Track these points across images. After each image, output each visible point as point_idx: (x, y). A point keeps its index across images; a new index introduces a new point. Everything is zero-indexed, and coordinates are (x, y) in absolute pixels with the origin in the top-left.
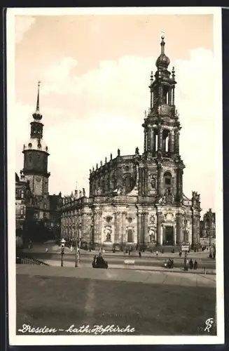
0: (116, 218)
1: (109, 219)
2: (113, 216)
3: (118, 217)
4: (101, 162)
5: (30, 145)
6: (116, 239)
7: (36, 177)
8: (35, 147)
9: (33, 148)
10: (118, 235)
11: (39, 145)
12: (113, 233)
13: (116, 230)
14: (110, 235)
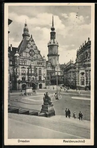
0: (86, 73)
1: (83, 74)
2: (85, 72)
3: (87, 72)
4: (81, 46)
5: (50, 43)
6: (86, 84)
7: (53, 57)
8: (52, 44)
9: (51, 44)
10: (88, 82)
11: (54, 42)
12: (85, 81)
13: (86, 79)
14: (83, 82)
